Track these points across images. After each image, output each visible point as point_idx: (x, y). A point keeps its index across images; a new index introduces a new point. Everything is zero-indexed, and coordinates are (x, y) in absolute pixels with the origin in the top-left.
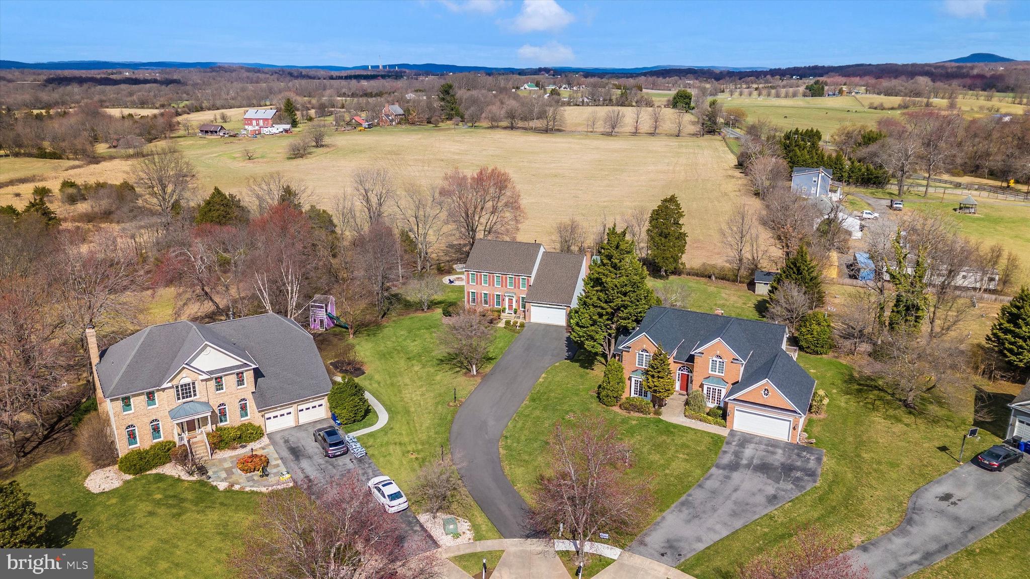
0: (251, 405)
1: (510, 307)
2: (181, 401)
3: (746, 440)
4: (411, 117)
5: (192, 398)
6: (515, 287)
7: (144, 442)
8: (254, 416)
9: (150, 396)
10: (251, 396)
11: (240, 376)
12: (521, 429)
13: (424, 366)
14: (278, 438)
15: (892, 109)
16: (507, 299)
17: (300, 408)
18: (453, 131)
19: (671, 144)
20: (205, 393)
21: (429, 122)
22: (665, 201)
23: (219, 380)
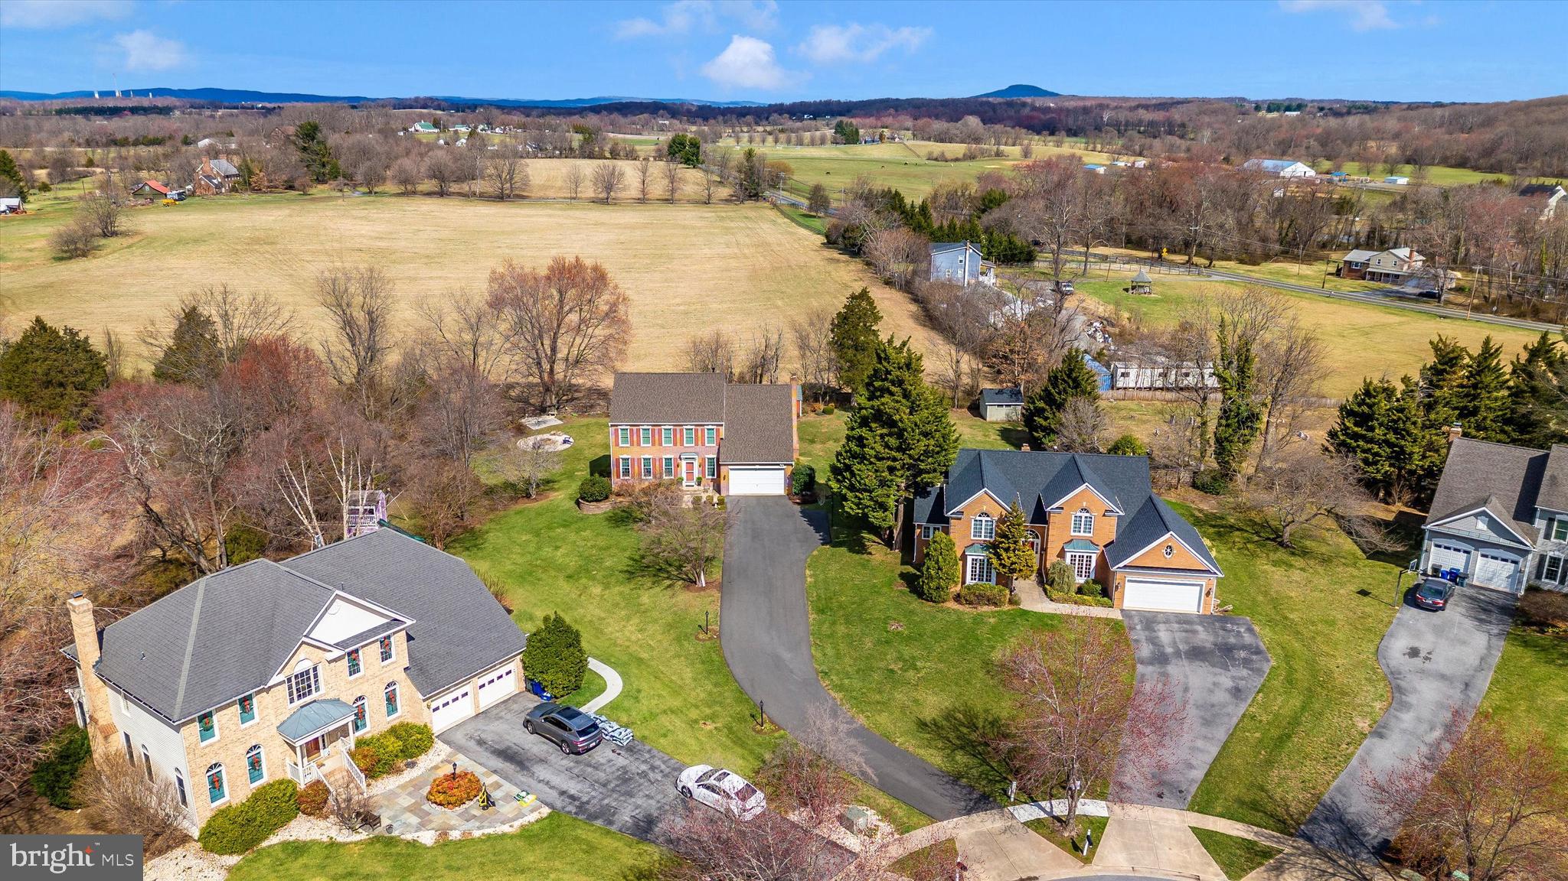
0: (406, 690)
1: (690, 474)
2: (298, 703)
3: (1150, 620)
4: (255, 179)
5: (314, 696)
6: (697, 444)
7: (238, 791)
8: (411, 707)
9: (245, 703)
10: (403, 675)
11: (385, 643)
12: (838, 656)
13: (607, 586)
14: (459, 737)
15: (957, 160)
16: (683, 463)
17: (481, 682)
18: (340, 201)
19: (706, 215)
20: (334, 683)
21: (291, 188)
22: (853, 297)
23: (353, 656)
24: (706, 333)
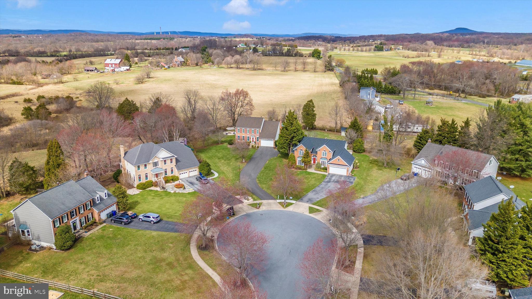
0: (175, 170)
1: (253, 141)
2: (154, 167)
4: (188, 62)
5: (157, 167)
6: (254, 134)
7: (143, 180)
8: (176, 173)
9: (145, 165)
10: (175, 167)
11: (171, 160)
12: (263, 176)
13: (225, 161)
14: (184, 180)
16: (251, 138)
17: (191, 170)
18: (209, 70)
19: (311, 76)
20: (161, 165)
21: (197, 65)
22: (309, 101)
23: (165, 161)
24: (271, 109)
